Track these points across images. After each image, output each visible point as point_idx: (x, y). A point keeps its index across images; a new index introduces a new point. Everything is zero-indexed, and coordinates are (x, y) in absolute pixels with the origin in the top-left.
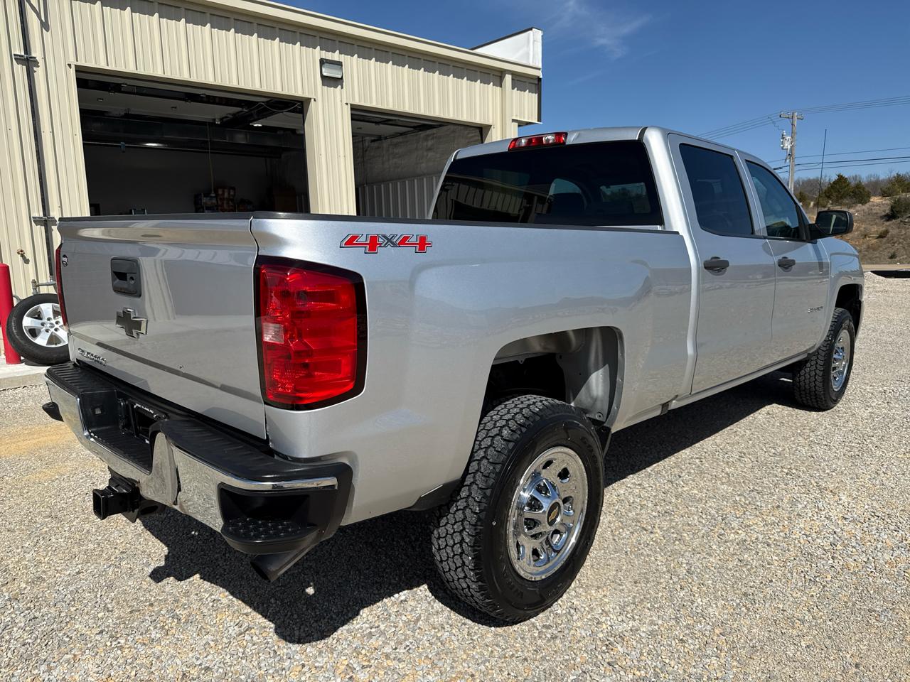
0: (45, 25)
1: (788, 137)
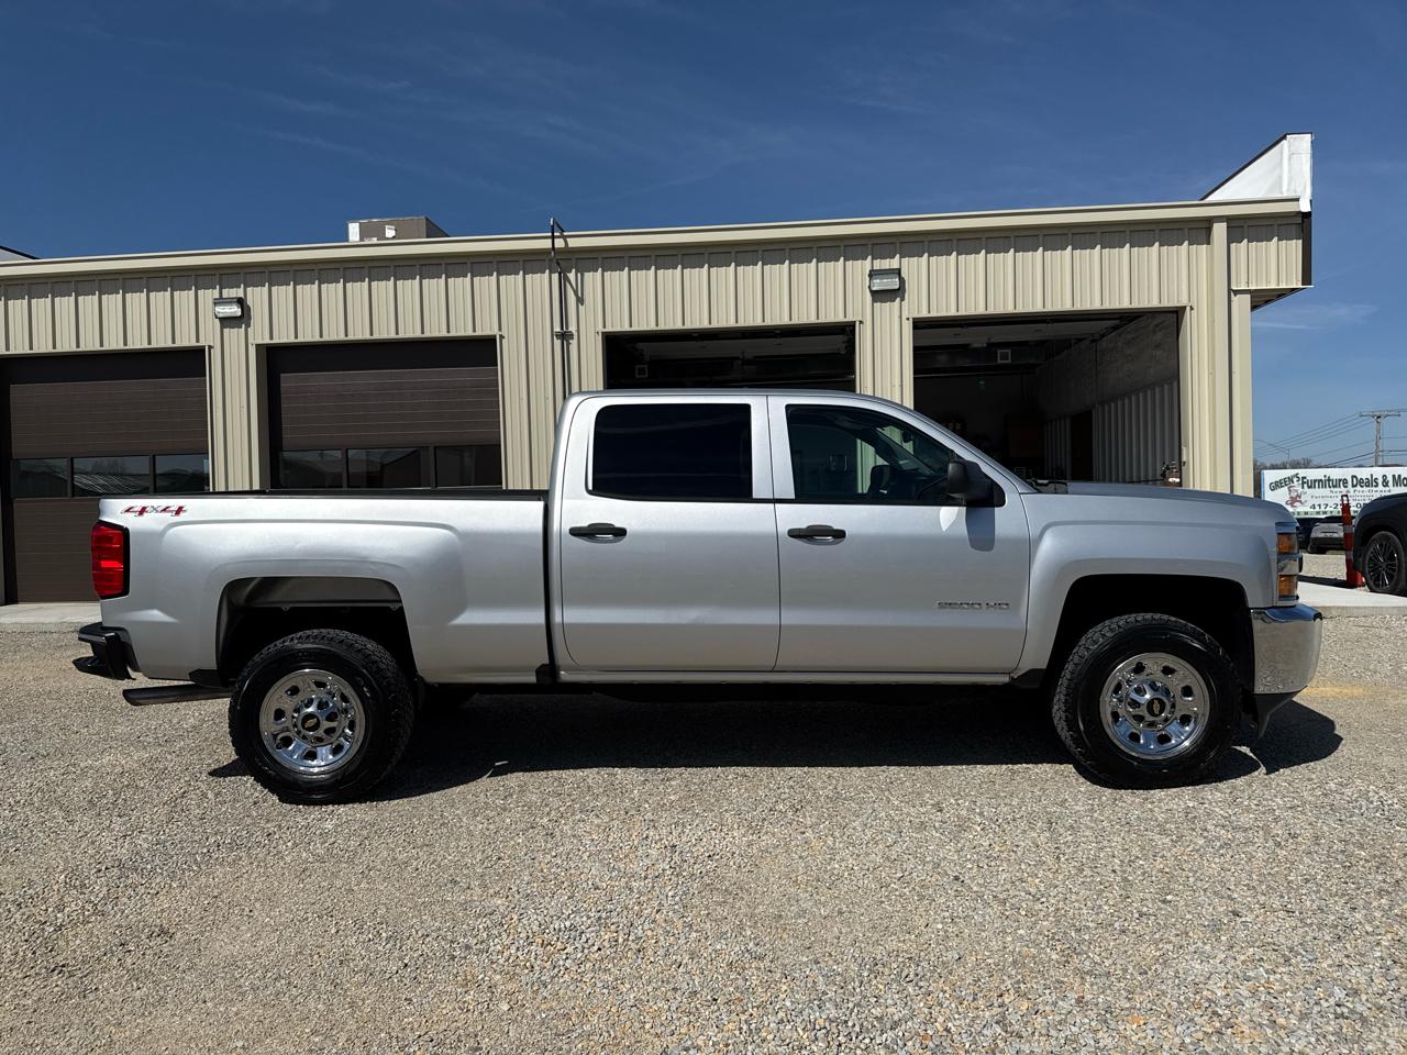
0: (580, 301)
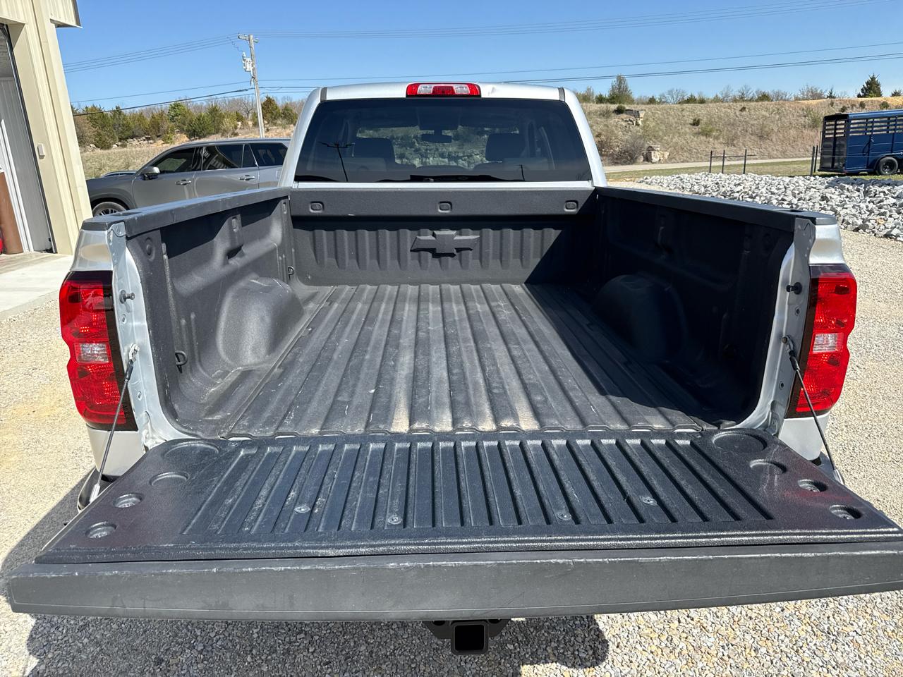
1: (249, 59)
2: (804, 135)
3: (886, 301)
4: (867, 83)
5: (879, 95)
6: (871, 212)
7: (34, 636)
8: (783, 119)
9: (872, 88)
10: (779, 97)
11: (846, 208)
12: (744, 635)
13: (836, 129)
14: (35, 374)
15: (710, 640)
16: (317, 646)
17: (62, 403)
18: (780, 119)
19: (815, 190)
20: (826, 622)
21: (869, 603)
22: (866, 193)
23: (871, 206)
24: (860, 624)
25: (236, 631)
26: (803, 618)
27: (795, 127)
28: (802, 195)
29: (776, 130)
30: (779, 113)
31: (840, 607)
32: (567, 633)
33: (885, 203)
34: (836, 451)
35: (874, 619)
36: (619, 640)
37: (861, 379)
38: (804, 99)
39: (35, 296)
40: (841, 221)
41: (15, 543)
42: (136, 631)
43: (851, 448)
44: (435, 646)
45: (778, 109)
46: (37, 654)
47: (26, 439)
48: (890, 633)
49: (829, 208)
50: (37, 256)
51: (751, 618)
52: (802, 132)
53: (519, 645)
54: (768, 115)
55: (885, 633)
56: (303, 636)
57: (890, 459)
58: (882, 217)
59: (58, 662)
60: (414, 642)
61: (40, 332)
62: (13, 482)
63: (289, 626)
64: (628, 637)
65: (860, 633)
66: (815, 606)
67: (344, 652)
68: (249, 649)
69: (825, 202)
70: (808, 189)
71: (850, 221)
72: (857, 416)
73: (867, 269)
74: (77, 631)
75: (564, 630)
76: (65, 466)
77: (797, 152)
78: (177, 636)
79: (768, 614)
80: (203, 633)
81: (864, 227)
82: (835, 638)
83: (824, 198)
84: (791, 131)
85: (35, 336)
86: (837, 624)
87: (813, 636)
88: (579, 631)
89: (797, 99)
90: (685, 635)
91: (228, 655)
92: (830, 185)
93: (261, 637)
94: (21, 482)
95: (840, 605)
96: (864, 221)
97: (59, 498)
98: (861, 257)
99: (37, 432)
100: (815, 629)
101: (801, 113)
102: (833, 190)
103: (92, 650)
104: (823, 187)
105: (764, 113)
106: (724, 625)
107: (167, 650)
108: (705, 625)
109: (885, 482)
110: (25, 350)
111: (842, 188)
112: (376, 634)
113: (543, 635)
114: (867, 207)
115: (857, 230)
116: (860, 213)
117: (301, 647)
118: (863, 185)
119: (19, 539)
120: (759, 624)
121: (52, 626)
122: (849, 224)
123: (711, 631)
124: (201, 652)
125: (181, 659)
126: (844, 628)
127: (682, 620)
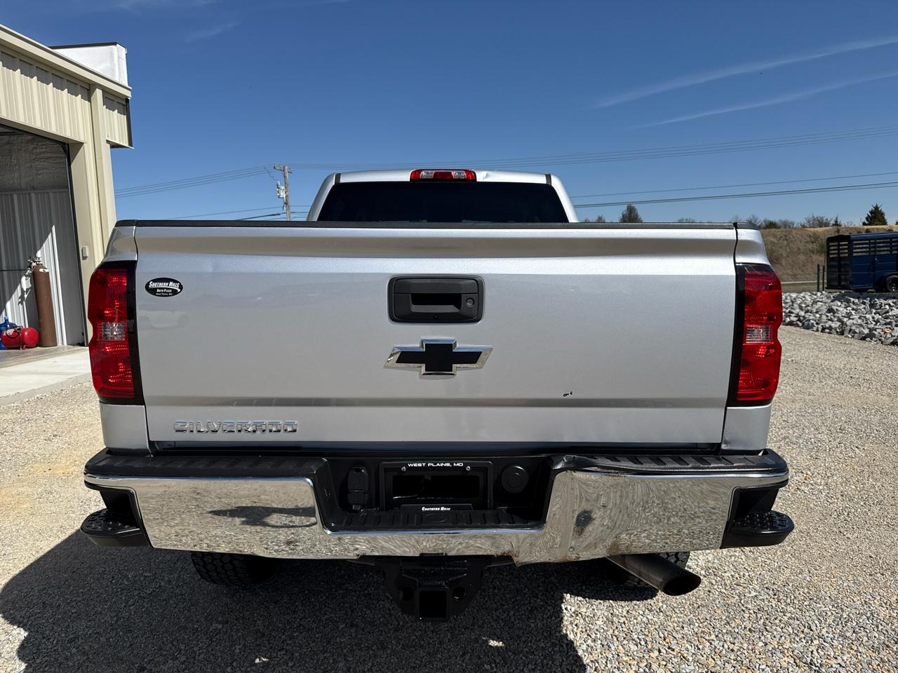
1: (283, 188)
2: (814, 260)
3: (889, 395)
4: (871, 212)
5: (885, 223)
6: (877, 322)
7: (26, 645)
8: (791, 245)
9: (876, 216)
10: (786, 225)
11: (853, 319)
12: (724, 665)
13: (839, 250)
14: (55, 440)
15: (690, 667)
16: (296, 662)
17: (77, 463)
18: (788, 245)
19: (821, 303)
20: (810, 656)
21: (855, 640)
22: (872, 306)
23: (877, 317)
24: (845, 658)
25: (219, 647)
26: (786, 651)
27: (803, 253)
28: (809, 308)
29: (785, 255)
30: (787, 240)
31: (825, 644)
32: (545, 658)
33: (890, 314)
34: (831, 515)
35: (859, 654)
36: (597, 665)
37: (859, 457)
38: (810, 227)
39: (62, 378)
40: (848, 331)
41: (17, 572)
42: (123, 644)
43: (846, 514)
44: (413, 665)
45: (786, 236)
46: (27, 659)
47: (39, 490)
48: (875, 667)
49: (836, 319)
50: (70, 348)
51: (732, 650)
52: (811, 257)
53: (496, 666)
54: (776, 241)
55: (870, 666)
56: (283, 652)
57: (885, 523)
58: (888, 326)
59: (46, 666)
60: (392, 661)
61: (63, 408)
62: (22, 524)
63: (271, 645)
64: (606, 662)
65: (844, 665)
66: (799, 642)
67: (322, 667)
68: (229, 661)
69: (832, 314)
70: (815, 302)
71: (857, 331)
72: (853, 487)
73: (871, 370)
74: (66, 642)
75: (542, 655)
76: (73, 512)
77: (808, 276)
78: (161, 649)
79: (750, 648)
80: (187, 648)
81: (871, 335)
82: (817, 669)
83: (830, 310)
84: (800, 256)
85: (59, 411)
86: (821, 658)
87: (794, 667)
88: (557, 656)
89: (804, 226)
90: (665, 663)
91: (209, 666)
92: (836, 299)
93: (243, 653)
94: (30, 524)
95: (824, 641)
96: (870, 330)
97: (64, 537)
98: (867, 360)
99: (50, 486)
100: (798, 661)
101: (809, 239)
102: (839, 304)
103: (79, 658)
104: (829, 301)
105: (772, 239)
106: (705, 656)
107: (151, 660)
108: (685, 655)
109: (878, 542)
110: (48, 422)
111: (848, 301)
112: (355, 653)
113: (522, 658)
114: (873, 318)
115: (864, 339)
116: (867, 323)
117: (281, 662)
118: (869, 299)
119: (22, 569)
120: (741, 656)
121: (44, 638)
122: (856, 333)
123: (691, 660)
124: (183, 663)
125: (163, 668)
126: (827, 660)
127: (662, 650)
